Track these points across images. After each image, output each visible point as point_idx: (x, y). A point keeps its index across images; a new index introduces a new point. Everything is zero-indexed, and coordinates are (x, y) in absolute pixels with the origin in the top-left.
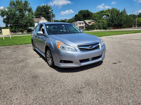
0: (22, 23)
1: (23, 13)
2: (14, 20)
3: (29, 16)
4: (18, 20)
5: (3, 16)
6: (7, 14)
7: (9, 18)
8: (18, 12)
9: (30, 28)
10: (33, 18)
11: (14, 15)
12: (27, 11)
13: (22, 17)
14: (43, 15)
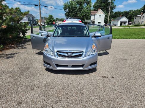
0: (79, 16)
1: (82, 6)
2: (73, 13)
3: (87, 9)
4: (76, 13)
5: (65, 9)
6: (69, 8)
7: (69, 12)
8: (78, 5)
9: (86, 21)
10: (90, 10)
11: (74, 8)
12: (86, 4)
13: (80, 10)
14: (102, 7)
